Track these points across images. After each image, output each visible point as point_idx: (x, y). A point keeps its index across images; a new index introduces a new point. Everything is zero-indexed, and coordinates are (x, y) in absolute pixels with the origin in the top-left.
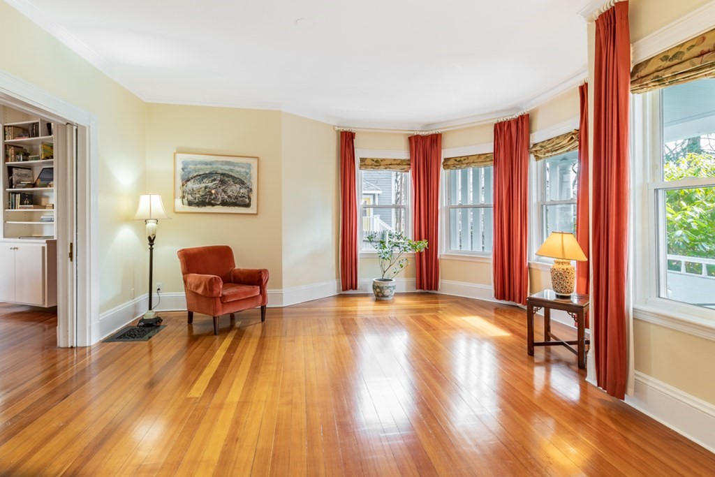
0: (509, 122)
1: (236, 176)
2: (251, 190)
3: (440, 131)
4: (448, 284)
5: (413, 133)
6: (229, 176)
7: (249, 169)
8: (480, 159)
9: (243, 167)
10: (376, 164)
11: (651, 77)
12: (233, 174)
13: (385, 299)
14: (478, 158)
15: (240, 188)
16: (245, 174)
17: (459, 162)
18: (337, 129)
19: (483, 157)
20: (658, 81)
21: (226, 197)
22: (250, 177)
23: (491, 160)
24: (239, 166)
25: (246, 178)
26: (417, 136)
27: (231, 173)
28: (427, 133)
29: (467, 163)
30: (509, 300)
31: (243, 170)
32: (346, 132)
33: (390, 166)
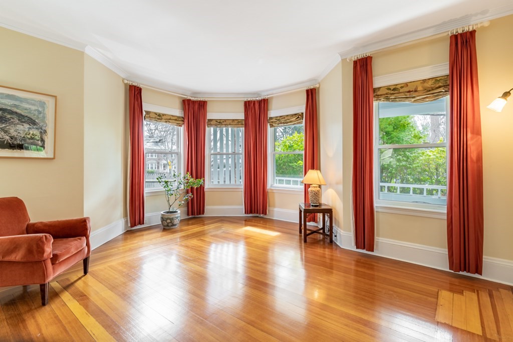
0: (254, 101)
1: (23, 114)
2: (45, 132)
3: (206, 99)
4: (211, 208)
5: (186, 97)
6: (12, 113)
7: (44, 108)
8: (235, 122)
9: (34, 105)
10: (158, 117)
11: (384, 96)
12: (18, 111)
13: (173, 227)
14: (233, 122)
15: (30, 128)
16: (36, 113)
17: (220, 123)
18: (126, 82)
19: (236, 121)
20: (387, 99)
21: (8, 138)
22: (44, 117)
23: (242, 124)
24: (28, 103)
25: (38, 118)
26: (189, 100)
27: (15, 110)
28: (196, 99)
29: (225, 125)
30: (255, 213)
31: (33, 108)
32: (135, 86)
33: (170, 121)
